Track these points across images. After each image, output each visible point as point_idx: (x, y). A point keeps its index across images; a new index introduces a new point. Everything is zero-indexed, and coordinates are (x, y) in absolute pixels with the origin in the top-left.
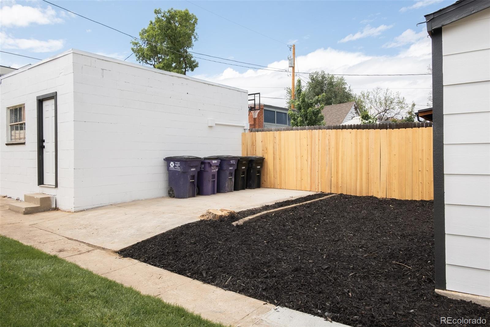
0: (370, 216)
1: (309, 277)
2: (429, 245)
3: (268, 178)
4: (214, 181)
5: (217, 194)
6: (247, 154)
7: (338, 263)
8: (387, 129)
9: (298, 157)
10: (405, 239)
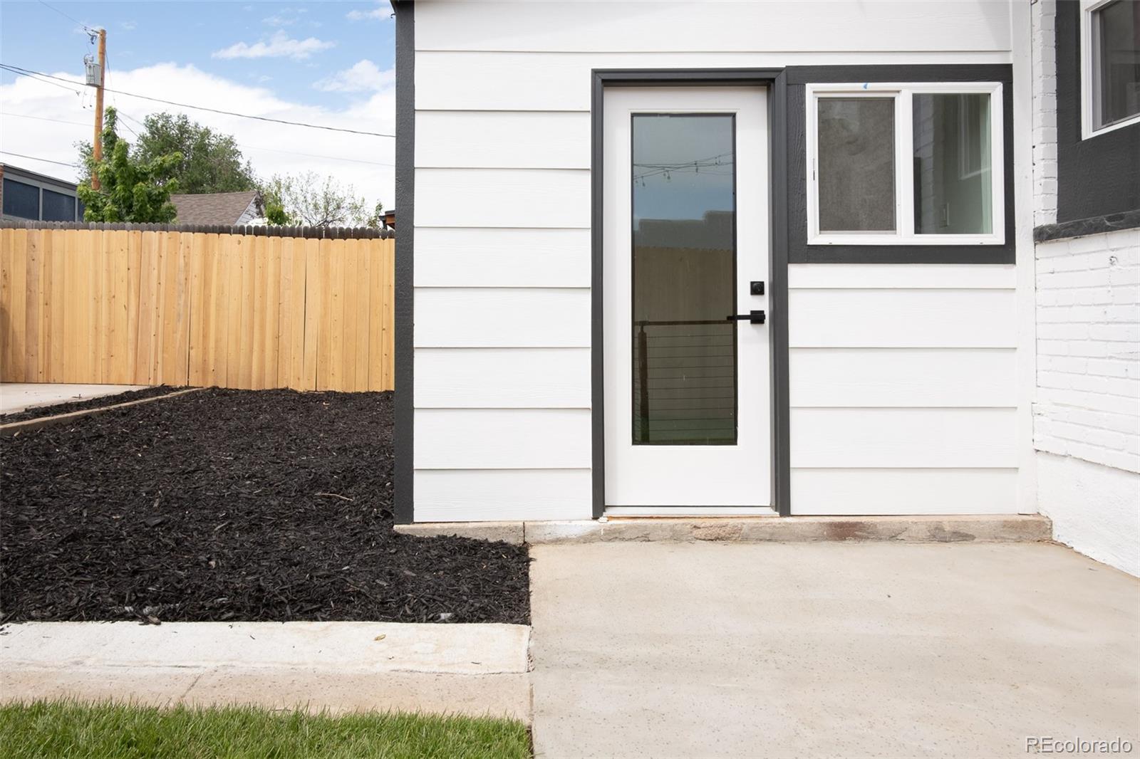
0: (277, 423)
1: (108, 546)
2: (390, 458)
3: (10, 355)
7: (189, 513)
8: (320, 238)
9: (102, 298)
10: (346, 454)
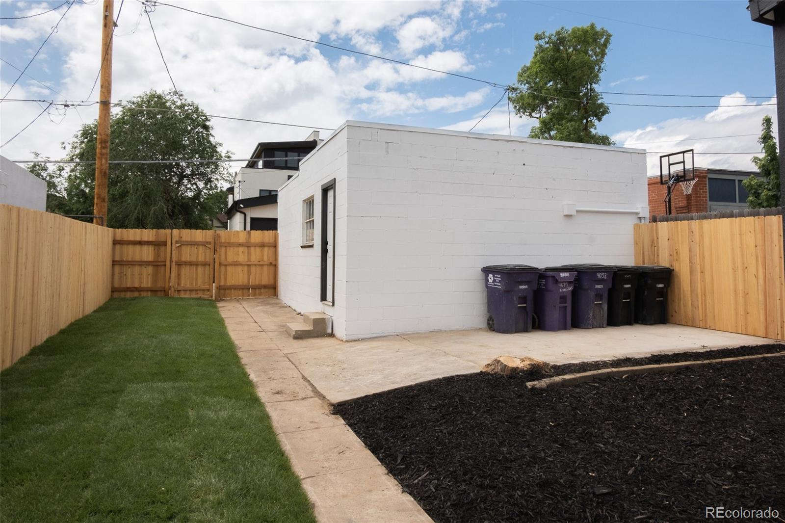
3: (682, 306)
4: (566, 307)
5: (571, 330)
6: (644, 263)
7: (644, 490)
9: (738, 267)
